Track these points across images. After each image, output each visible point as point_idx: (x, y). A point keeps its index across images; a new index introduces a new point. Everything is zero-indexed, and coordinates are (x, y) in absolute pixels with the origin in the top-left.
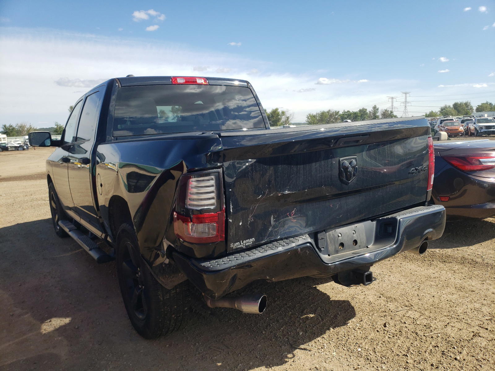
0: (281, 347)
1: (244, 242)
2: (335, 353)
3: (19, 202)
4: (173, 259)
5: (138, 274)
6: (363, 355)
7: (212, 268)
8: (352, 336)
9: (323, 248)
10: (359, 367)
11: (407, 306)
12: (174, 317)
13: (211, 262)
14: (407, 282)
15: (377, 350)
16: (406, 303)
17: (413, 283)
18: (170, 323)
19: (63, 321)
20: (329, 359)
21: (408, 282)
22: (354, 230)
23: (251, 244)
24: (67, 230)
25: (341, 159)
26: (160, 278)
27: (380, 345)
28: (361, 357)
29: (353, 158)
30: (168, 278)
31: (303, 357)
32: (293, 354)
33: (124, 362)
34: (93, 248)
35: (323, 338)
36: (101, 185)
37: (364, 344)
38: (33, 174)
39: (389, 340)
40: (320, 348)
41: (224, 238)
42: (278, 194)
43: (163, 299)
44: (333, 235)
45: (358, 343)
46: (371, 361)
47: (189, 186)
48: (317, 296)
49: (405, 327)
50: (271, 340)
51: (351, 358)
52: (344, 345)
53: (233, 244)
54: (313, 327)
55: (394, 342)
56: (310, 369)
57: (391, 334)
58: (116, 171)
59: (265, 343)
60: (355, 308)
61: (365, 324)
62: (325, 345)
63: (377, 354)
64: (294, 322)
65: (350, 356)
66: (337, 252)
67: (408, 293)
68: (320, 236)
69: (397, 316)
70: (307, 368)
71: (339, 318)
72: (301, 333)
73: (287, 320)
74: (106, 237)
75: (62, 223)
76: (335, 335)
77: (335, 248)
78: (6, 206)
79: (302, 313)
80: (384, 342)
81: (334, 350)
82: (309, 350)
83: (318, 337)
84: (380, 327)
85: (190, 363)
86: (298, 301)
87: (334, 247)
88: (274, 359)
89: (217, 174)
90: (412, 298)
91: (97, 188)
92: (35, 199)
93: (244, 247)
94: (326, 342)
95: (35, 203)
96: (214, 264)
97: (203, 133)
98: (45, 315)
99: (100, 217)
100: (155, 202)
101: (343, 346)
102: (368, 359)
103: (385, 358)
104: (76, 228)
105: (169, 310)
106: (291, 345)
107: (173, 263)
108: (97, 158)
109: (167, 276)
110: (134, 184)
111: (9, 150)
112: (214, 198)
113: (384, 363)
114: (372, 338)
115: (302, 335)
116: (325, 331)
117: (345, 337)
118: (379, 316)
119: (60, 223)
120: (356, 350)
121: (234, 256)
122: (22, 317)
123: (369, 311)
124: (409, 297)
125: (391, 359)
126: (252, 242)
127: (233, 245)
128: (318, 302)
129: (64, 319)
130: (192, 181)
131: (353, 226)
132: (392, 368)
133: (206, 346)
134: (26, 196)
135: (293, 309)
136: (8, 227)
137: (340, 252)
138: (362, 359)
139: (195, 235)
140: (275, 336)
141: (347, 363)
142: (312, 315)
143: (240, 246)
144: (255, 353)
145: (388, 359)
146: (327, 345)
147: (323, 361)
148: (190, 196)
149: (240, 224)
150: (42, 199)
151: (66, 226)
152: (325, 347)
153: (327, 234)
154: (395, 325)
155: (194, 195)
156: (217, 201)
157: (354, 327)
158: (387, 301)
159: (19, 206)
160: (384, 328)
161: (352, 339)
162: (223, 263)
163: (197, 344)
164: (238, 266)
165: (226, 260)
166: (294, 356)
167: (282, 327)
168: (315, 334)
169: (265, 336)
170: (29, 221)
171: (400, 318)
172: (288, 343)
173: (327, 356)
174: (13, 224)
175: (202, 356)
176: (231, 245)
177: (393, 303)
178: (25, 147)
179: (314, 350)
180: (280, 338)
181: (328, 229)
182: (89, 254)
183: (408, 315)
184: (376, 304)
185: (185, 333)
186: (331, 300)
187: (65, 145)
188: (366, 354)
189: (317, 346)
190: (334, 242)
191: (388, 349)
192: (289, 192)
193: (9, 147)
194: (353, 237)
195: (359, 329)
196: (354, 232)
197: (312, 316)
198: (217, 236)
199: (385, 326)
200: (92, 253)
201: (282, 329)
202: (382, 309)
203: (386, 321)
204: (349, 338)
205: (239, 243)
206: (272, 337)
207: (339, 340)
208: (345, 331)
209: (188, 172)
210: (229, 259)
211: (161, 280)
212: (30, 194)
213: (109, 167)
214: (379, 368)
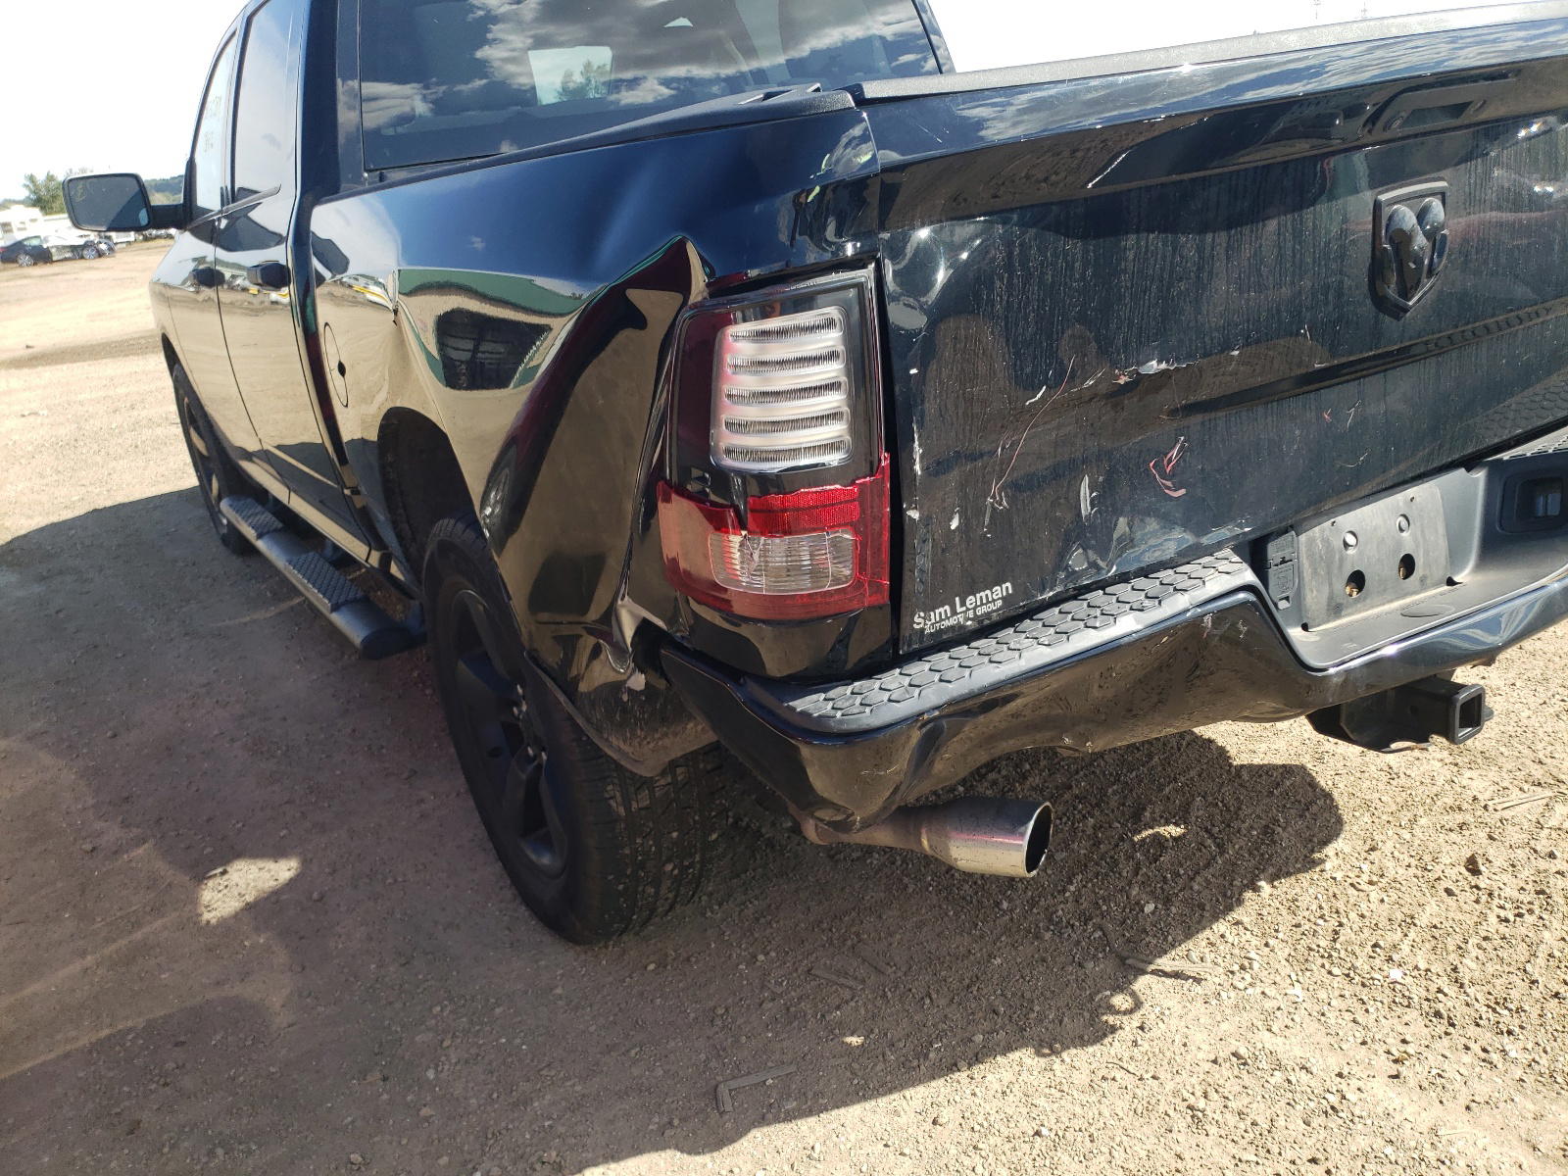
0: (1080, 965)
1: (968, 602)
2: (1298, 989)
3: (96, 433)
4: (663, 675)
5: (519, 705)
6: (1416, 999)
7: (841, 722)
8: (1353, 915)
9: (1284, 601)
10: (1411, 1049)
11: (1539, 784)
12: (672, 870)
13: (831, 694)
14: (1513, 684)
15: (1465, 975)
16: (1533, 772)
17: (1540, 689)
18: (657, 893)
19: (269, 871)
20: (1278, 1013)
21: (1518, 684)
22: (1404, 516)
23: (998, 610)
24: (249, 533)
25: (1383, 197)
26: (613, 739)
27: (1474, 954)
28: (1408, 1006)
29: (1433, 194)
30: (645, 738)
31: (1177, 1009)
32: (1133, 994)
33: (501, 1037)
34: (346, 603)
35: (1237, 923)
36: (342, 369)
37: (1405, 948)
38: (135, 336)
39: (1502, 928)
40: (1236, 968)
41: (886, 594)
42: (1118, 377)
43: (628, 808)
44: (1326, 542)
45: (1382, 943)
46: (1453, 1025)
47: (721, 361)
48: (1179, 749)
49: (1557, 873)
50: (1037, 937)
51: (1367, 1011)
52: (1326, 955)
53: (922, 614)
54: (1192, 879)
55: (1527, 939)
56: (1215, 1062)
57: (1507, 906)
58: (391, 306)
59: (1016, 949)
60: (1336, 795)
61: (1390, 864)
62: (1252, 955)
63: (1468, 990)
64: (1112, 857)
65: (1364, 1003)
66: (1336, 610)
67: (1531, 729)
68: (1274, 551)
69: (1509, 827)
70: (1201, 1055)
71: (1285, 837)
72: (1149, 908)
73: (1082, 852)
74: (385, 562)
75: (231, 506)
76: (1284, 912)
77: (1331, 598)
78: (55, 450)
79: (1137, 820)
80: (1485, 939)
81: (1294, 977)
82: (1195, 979)
83: (1215, 918)
84: (1452, 873)
85: (743, 1039)
86: (1111, 774)
87: (1326, 590)
88: (1066, 1019)
89: (852, 293)
90: (1550, 748)
91: (329, 377)
92: (144, 422)
93: (969, 623)
94: (1254, 941)
95: (147, 433)
96: (847, 704)
97: (768, 96)
98: (205, 847)
99: (355, 491)
100: (565, 434)
101: (1322, 957)
102: (1438, 1014)
103: (1510, 1010)
104: (280, 525)
105: (653, 849)
106: (1123, 960)
107: (661, 684)
108: (316, 264)
109: (639, 732)
110: (466, 356)
111: (55, 258)
112: (842, 414)
113: (1510, 1033)
114: (1435, 921)
115: (1153, 913)
116: (1240, 894)
117: (1325, 921)
118: (1438, 826)
119: (224, 505)
120: (1381, 978)
121: (927, 666)
122: (125, 856)
123: (1394, 808)
124: (1540, 746)
125: (1534, 1015)
126: (1002, 598)
127: (924, 618)
128: (1187, 776)
129: (270, 865)
130: (737, 338)
131: (1399, 499)
132: (1545, 1052)
133: (794, 963)
134: (115, 412)
135: (1098, 805)
136: (64, 522)
137: (1350, 611)
138: (1412, 1015)
139: (762, 585)
140: (1050, 920)
141: (1357, 1034)
142: (1178, 829)
143: (952, 622)
144: (985, 991)
145: (1522, 1014)
146: (1260, 952)
147: (1259, 1024)
148: (730, 411)
149: (954, 524)
150: (167, 419)
151: (246, 518)
152: (1256, 965)
153: (1303, 538)
154: (1513, 866)
155: (748, 404)
156: (853, 430)
157: (1350, 874)
158: (1456, 765)
159: (95, 447)
160: (1473, 880)
161: (1356, 927)
162: (886, 696)
163: (761, 957)
164: (952, 709)
165: (896, 685)
166: (1138, 1005)
167: (1072, 884)
168: (1202, 907)
169: (1012, 919)
170: (131, 499)
171: (1525, 837)
172: (1104, 950)
173: (1269, 1005)
174: (80, 510)
175: (788, 1009)
176: (916, 620)
177: (1479, 772)
178: (103, 247)
179: (1215, 978)
180: (1072, 926)
181: (1305, 519)
182: (331, 623)
183: (1554, 822)
184: (1413, 775)
185: (709, 914)
186: (1235, 763)
187: (199, 221)
188: (1424, 994)
189: (1220, 960)
190: (1329, 573)
191: (1511, 969)
192: (1163, 366)
193: (53, 251)
194: (1399, 543)
195: (1371, 883)
196: (1404, 523)
197: (1175, 831)
198: (858, 584)
199: (1475, 871)
200: (339, 619)
201: (1072, 888)
202: (1446, 800)
203: (1475, 848)
204: (1341, 925)
205: (947, 607)
206: (1041, 925)
207: (1303, 934)
208: (1319, 896)
209: (712, 295)
210: (907, 680)
211: (617, 746)
212: (128, 405)
213: (369, 297)
214: (1493, 1055)
